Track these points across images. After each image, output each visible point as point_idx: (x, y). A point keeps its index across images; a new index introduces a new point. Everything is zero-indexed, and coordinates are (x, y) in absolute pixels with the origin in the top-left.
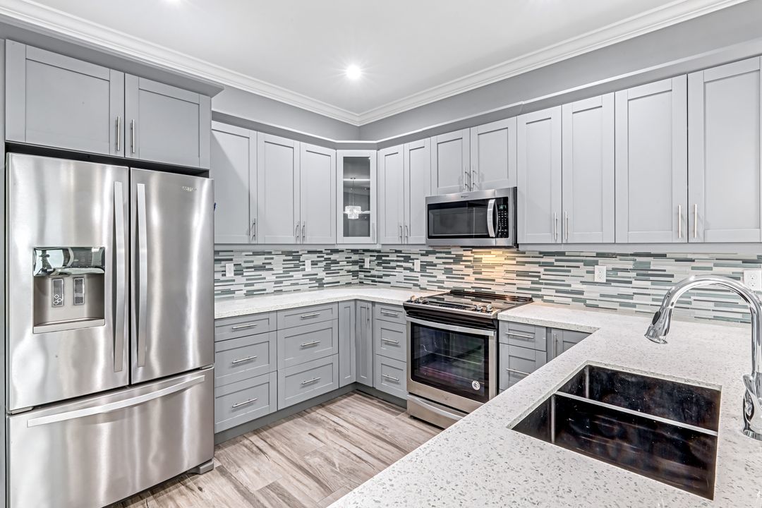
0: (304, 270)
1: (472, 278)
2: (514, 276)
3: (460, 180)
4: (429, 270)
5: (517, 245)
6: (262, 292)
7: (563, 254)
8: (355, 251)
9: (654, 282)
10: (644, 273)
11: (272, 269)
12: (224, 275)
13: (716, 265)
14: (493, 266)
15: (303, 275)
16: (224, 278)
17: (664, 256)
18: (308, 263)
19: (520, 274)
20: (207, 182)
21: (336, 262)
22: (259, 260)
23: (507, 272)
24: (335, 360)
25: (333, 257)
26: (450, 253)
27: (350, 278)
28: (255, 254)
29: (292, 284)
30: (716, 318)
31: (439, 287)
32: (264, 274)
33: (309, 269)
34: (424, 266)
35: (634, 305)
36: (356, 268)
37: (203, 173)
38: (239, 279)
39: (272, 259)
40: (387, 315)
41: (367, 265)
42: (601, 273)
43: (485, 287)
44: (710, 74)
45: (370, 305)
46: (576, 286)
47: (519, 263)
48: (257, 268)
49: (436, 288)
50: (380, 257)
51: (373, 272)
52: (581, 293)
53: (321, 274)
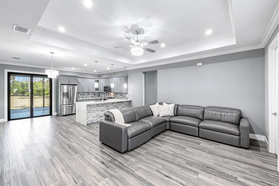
5: (112, 92)
6: (84, 98)
7: (116, 93)
12: (79, 96)
17: (122, 93)
18: (91, 94)
20: (77, 86)
22: (84, 94)
25: (95, 93)
27: (98, 96)
28: (83, 93)
32: (84, 95)
33: (91, 95)
36: (99, 95)
37: (76, 85)
38: (81, 96)
48: (83, 95)
53: (93, 96)
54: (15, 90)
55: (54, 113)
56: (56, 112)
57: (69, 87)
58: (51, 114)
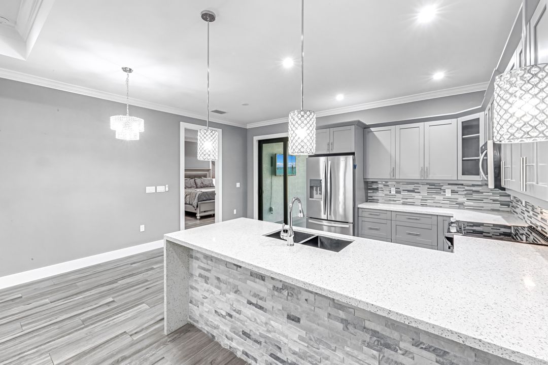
0: (445, 195)
6: (412, 204)
11: (419, 192)
12: (390, 193)
15: (444, 198)
16: (390, 194)
18: (448, 191)
21: (479, 192)
22: (411, 187)
25: (475, 189)
27: (497, 206)
28: (409, 184)
29: (435, 203)
38: (398, 195)
39: (420, 187)
48: (409, 191)
53: (462, 199)
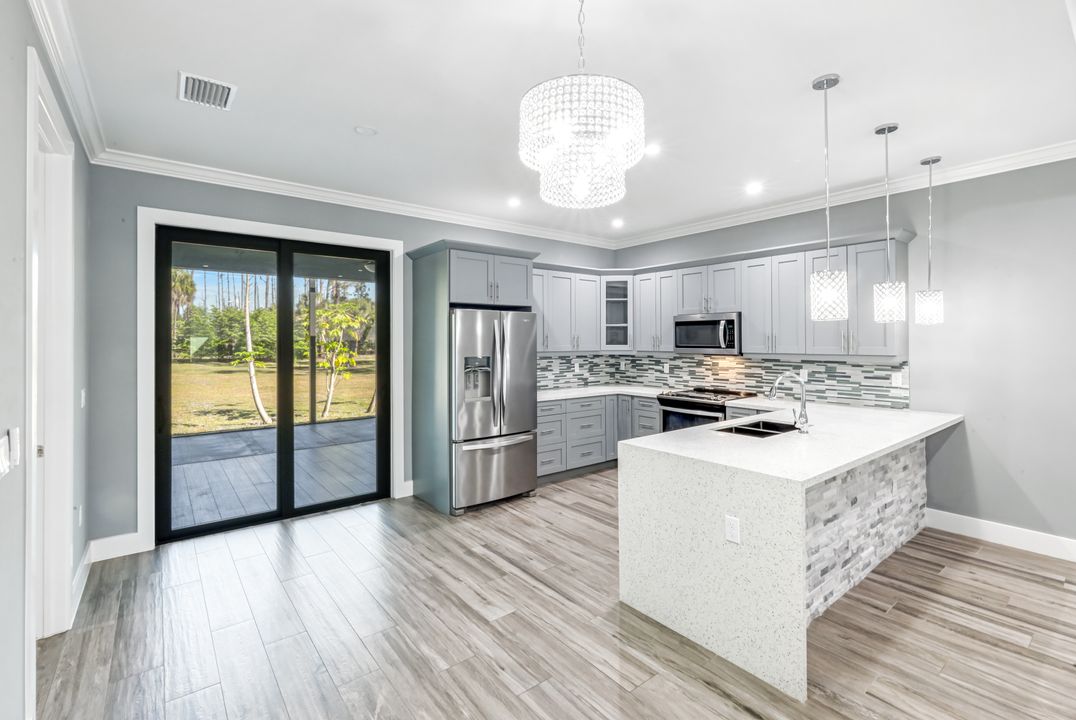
0: (573, 371)
1: (711, 378)
2: (743, 377)
3: (701, 304)
4: (676, 372)
5: (741, 354)
6: (545, 387)
7: (778, 361)
8: (612, 356)
9: (838, 381)
10: (831, 374)
11: (551, 370)
13: (876, 370)
14: (727, 369)
15: (573, 375)
17: (844, 363)
18: (577, 365)
19: (748, 375)
21: (597, 365)
23: (739, 374)
24: (603, 439)
25: (595, 361)
26: (693, 358)
27: (607, 379)
29: (566, 382)
30: (876, 405)
31: (685, 386)
32: (547, 373)
33: (577, 370)
34: (672, 369)
35: (826, 398)
36: (613, 370)
37: (528, 308)
39: (552, 362)
40: (643, 405)
41: (622, 368)
42: (804, 373)
43: (721, 385)
44: (860, 248)
45: (630, 399)
46: (788, 384)
47: (747, 367)
49: (682, 387)
50: (634, 361)
51: (628, 374)
52: (791, 389)
54: (195, 343)
55: (402, 486)
56: (414, 478)
57: (496, 322)
58: (383, 492)
